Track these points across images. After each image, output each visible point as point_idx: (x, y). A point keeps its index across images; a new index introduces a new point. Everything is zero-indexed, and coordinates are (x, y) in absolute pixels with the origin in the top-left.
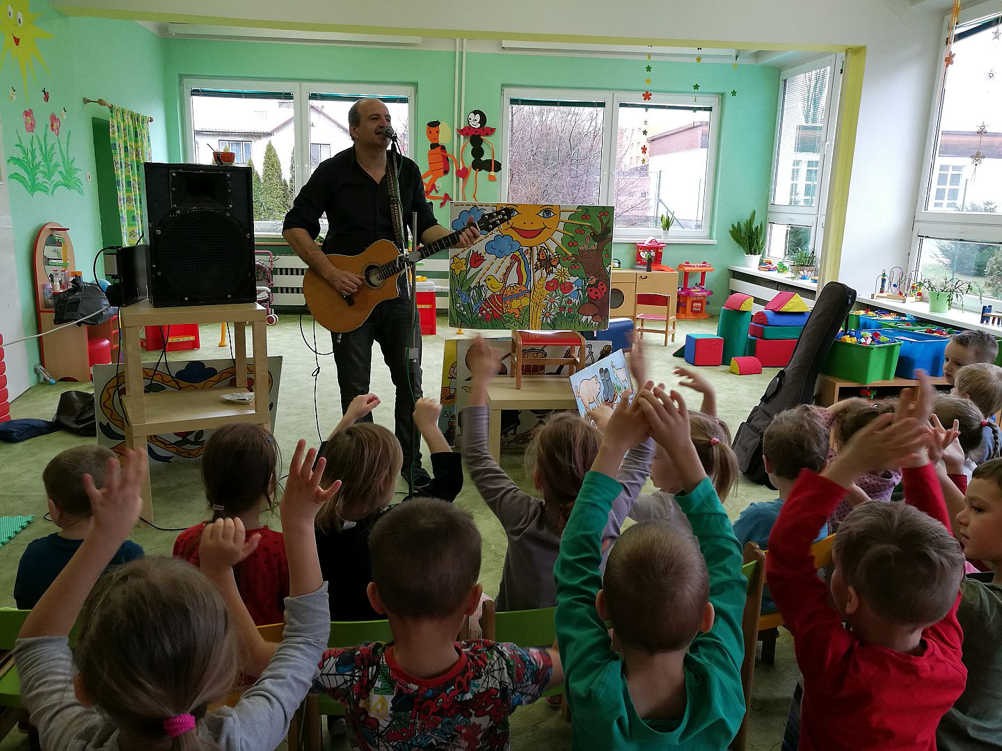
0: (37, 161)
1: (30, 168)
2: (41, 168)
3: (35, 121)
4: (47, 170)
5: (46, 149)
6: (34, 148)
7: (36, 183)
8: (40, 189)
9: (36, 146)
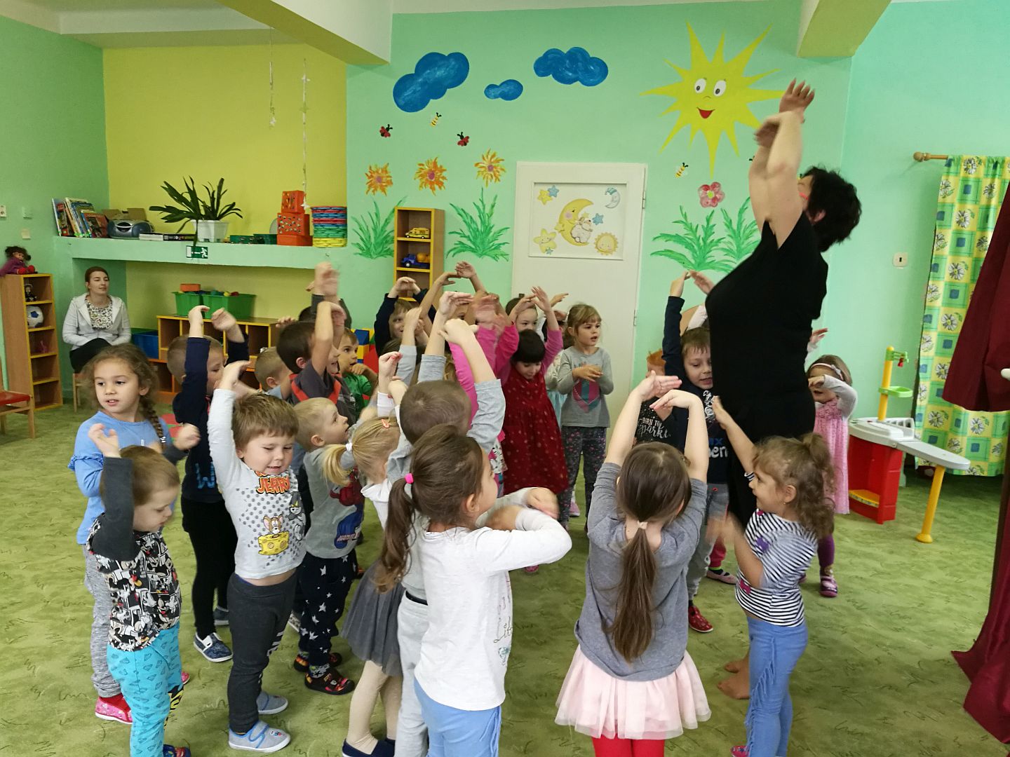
0: (714, 237)
1: (699, 245)
2: (721, 245)
3: (722, 194)
4: (735, 248)
5: (740, 224)
6: (711, 224)
7: (708, 260)
8: (713, 268)
9: (718, 221)
